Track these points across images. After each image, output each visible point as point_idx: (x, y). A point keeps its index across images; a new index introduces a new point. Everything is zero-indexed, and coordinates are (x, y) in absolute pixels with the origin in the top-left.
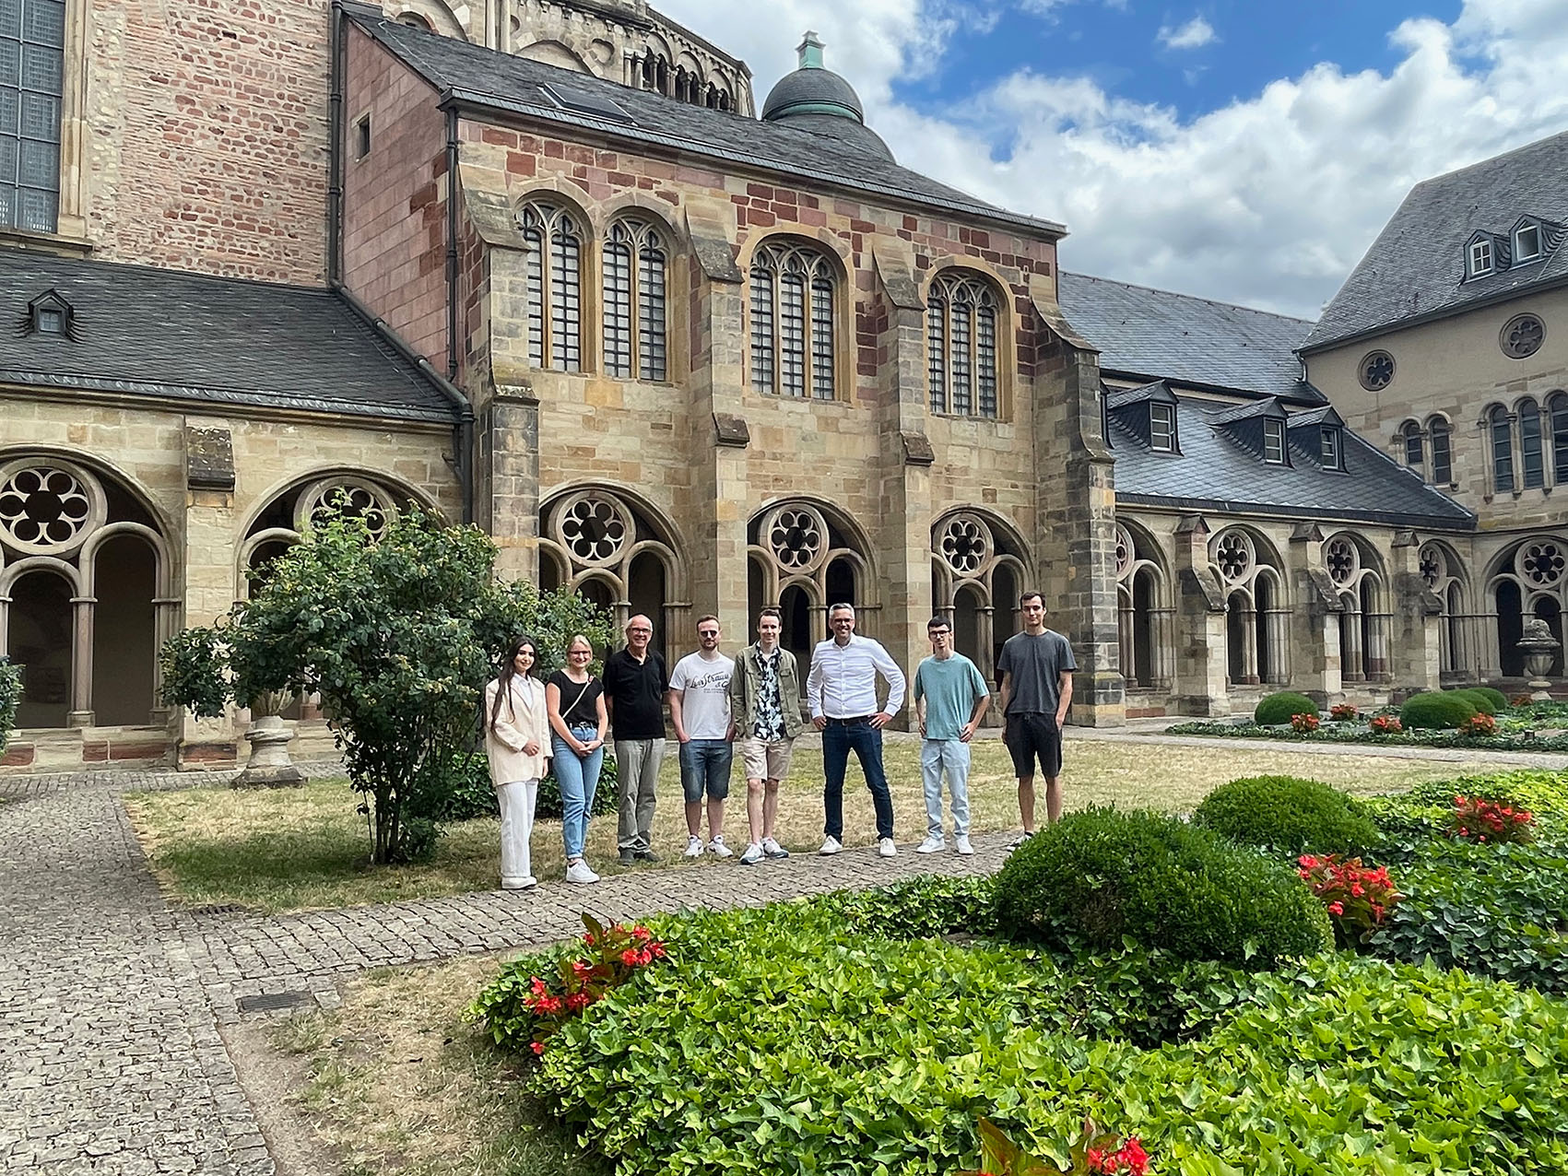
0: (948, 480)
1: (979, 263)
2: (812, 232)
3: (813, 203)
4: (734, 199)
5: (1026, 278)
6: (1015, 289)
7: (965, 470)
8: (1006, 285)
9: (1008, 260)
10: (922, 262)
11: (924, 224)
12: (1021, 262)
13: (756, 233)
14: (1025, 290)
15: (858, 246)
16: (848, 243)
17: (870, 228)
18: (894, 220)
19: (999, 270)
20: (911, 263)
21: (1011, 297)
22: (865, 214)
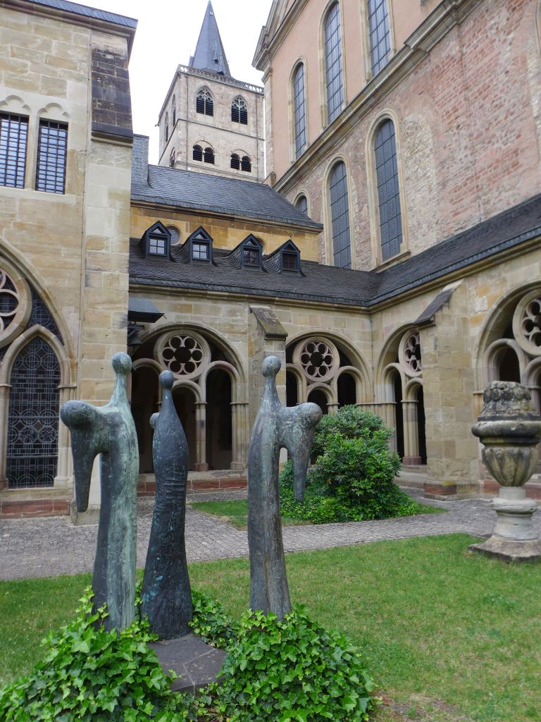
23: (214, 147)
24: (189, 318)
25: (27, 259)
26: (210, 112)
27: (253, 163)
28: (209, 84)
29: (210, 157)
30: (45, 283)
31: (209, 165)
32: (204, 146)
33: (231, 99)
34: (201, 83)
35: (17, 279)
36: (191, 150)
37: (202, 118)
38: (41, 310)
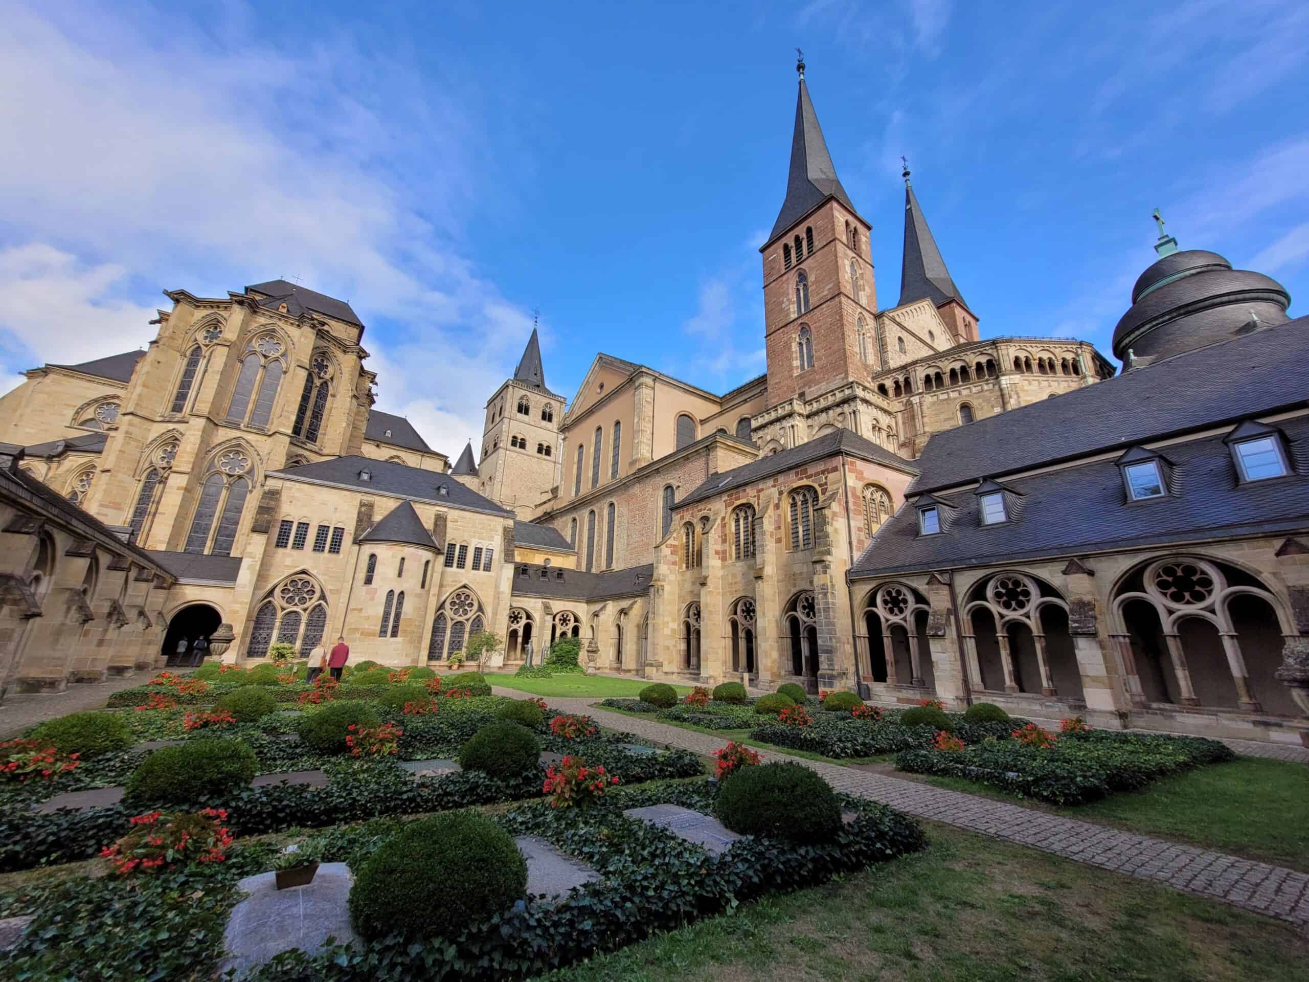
0: (795, 580)
1: (805, 482)
2: (744, 501)
3: (745, 490)
4: (725, 501)
5: (826, 478)
6: (820, 485)
7: (801, 573)
8: (816, 486)
9: (817, 474)
10: (781, 493)
11: (781, 478)
12: (823, 472)
13: (730, 509)
14: (826, 484)
15: (759, 499)
16: (755, 499)
17: (762, 490)
18: (770, 482)
19: (813, 481)
20: (776, 495)
21: (819, 490)
22: (761, 486)
23: (527, 438)
24: (519, 605)
25: (479, 593)
26: (527, 413)
27: (553, 450)
28: (528, 394)
29: (523, 445)
30: (483, 600)
31: (522, 450)
32: (520, 436)
33: (543, 404)
34: (524, 392)
35: (475, 598)
36: (511, 439)
37: (521, 416)
38: (480, 608)
